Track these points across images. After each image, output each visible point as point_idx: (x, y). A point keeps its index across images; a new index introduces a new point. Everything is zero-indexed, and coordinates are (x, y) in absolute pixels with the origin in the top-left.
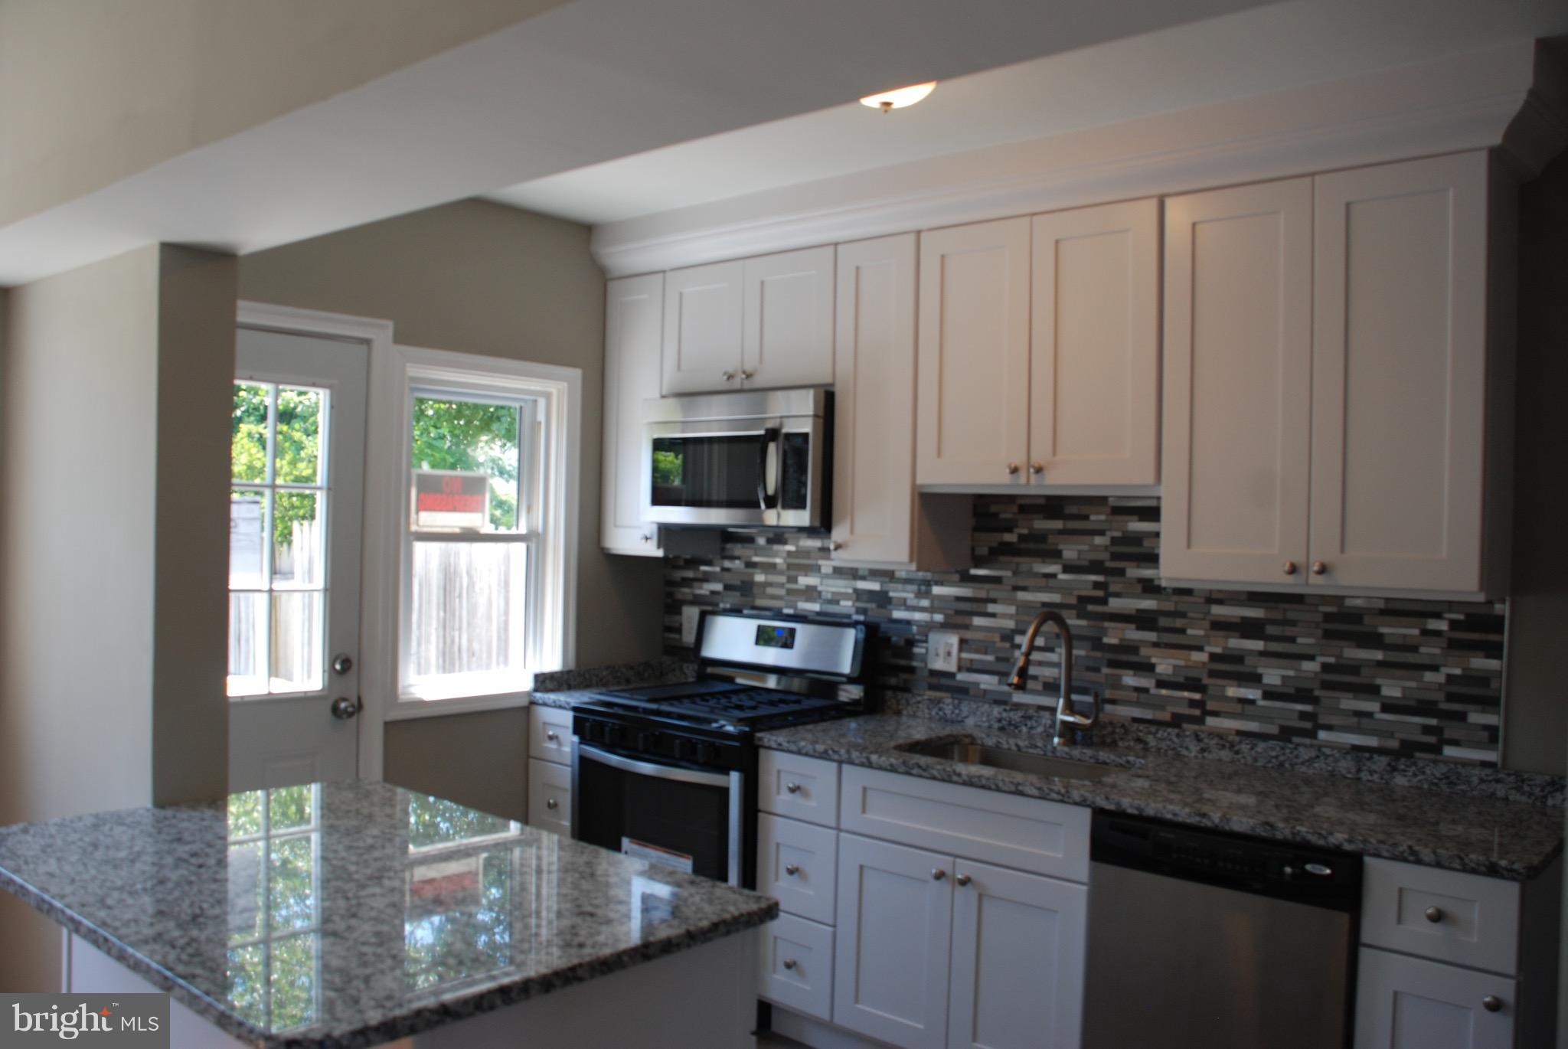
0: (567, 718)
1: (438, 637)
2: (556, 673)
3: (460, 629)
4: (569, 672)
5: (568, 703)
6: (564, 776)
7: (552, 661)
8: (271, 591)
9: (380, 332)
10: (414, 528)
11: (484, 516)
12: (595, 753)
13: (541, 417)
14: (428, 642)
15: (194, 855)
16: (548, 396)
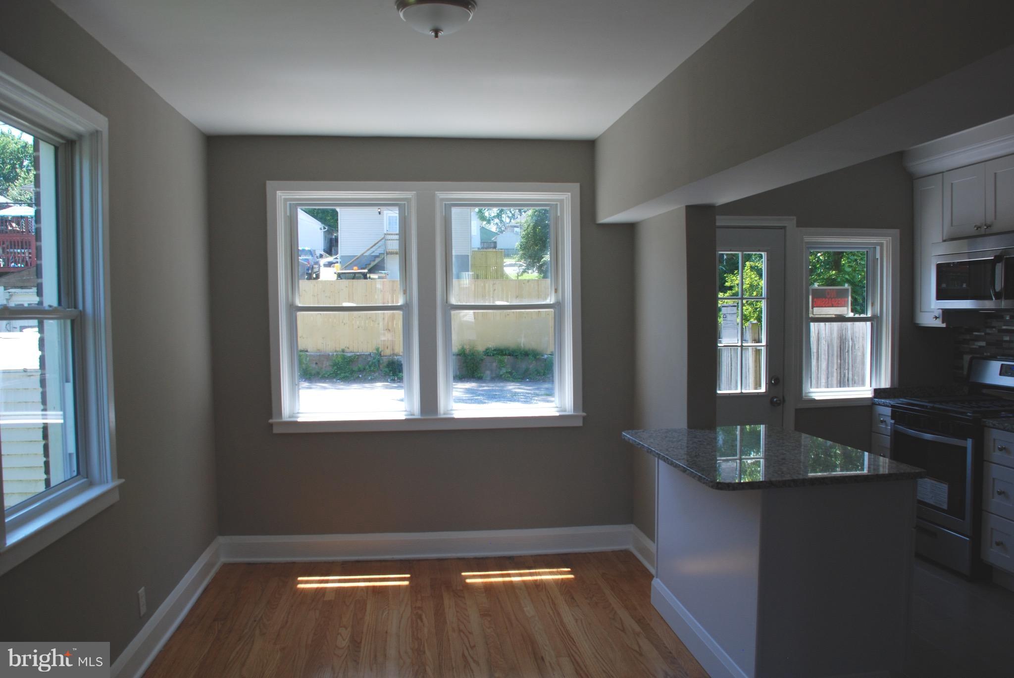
0: (888, 411)
1: (837, 373)
2: (887, 388)
3: (848, 369)
4: (895, 389)
5: (890, 403)
6: (887, 441)
7: (885, 382)
8: (742, 346)
9: (790, 223)
10: (811, 315)
11: (848, 309)
12: (901, 428)
13: (878, 256)
14: (832, 376)
15: (700, 441)
16: (881, 245)
